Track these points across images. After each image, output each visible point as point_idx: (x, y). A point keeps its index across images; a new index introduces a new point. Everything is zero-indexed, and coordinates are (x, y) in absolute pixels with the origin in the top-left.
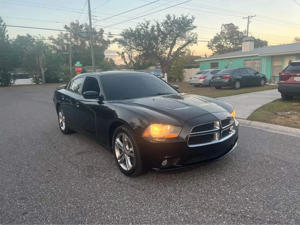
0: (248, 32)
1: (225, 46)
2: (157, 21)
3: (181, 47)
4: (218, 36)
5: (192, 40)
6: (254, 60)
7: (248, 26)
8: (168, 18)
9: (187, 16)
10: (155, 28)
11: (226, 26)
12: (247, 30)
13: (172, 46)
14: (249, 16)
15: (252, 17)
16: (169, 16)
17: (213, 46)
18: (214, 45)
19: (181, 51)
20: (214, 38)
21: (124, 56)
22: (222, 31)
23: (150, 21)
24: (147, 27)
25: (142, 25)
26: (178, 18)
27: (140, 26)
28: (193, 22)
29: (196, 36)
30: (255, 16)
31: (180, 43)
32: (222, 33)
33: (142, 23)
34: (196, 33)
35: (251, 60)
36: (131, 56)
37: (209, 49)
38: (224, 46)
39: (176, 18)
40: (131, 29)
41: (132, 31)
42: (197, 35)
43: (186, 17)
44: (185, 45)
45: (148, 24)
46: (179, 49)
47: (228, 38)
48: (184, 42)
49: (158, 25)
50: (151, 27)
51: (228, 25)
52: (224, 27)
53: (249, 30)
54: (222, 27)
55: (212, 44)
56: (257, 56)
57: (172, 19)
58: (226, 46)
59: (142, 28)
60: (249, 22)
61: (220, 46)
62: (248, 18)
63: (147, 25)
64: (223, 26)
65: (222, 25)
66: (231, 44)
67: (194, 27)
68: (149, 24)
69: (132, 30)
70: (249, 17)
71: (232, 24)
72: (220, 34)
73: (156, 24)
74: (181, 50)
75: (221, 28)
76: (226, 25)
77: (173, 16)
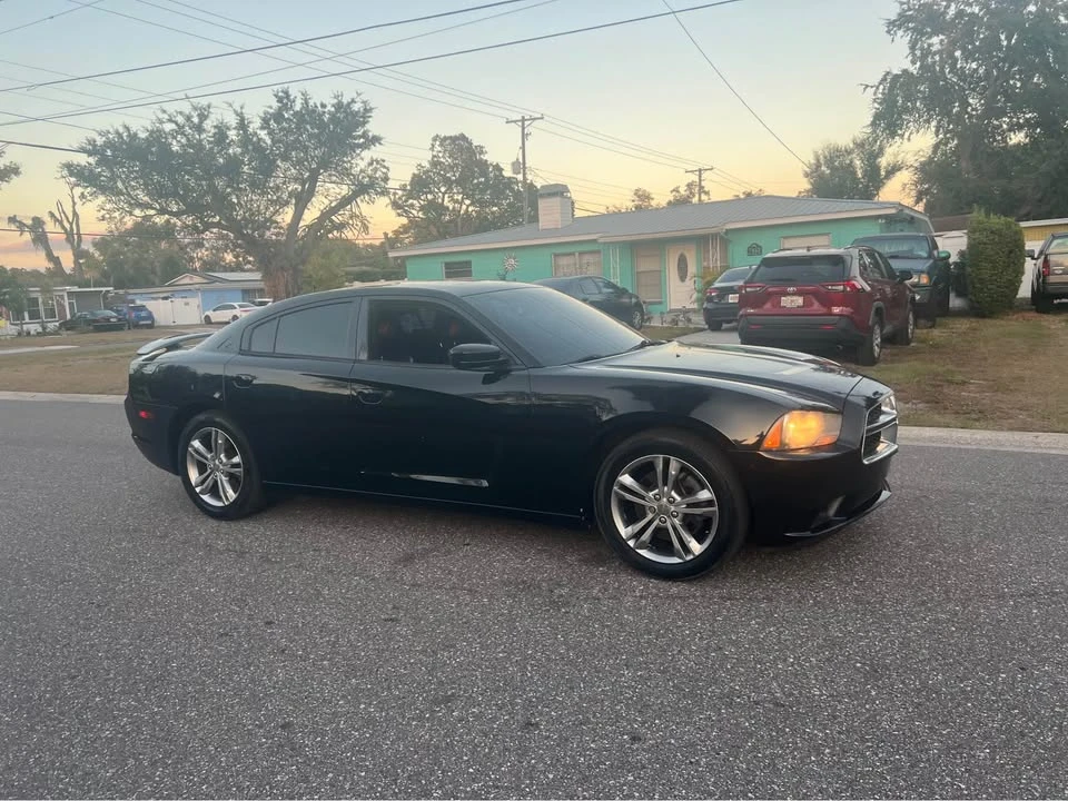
0: (524, 168)
1: (451, 208)
2: (239, 111)
3: (333, 205)
4: (425, 173)
5: (372, 185)
6: (580, 254)
7: (523, 148)
8: (280, 100)
9: (353, 101)
10: (232, 135)
11: (448, 142)
12: (521, 160)
13: (302, 200)
14: (523, 117)
15: (535, 119)
16: (286, 93)
17: (412, 206)
18: (415, 202)
19: (332, 221)
20: (413, 178)
21: (44, 233)
22: (434, 156)
23: (209, 107)
24: (199, 128)
25: (180, 119)
26: (319, 105)
27: (170, 121)
28: (368, 122)
29: (384, 170)
30: (542, 118)
31: (329, 192)
32: (435, 163)
33: (181, 113)
34: (384, 161)
35: (572, 254)
36: (79, 235)
37: (399, 215)
38: (448, 208)
39: (311, 103)
40: (127, 129)
41: (133, 137)
42: (384, 167)
43: (349, 104)
44: (346, 201)
45: (203, 117)
46: (327, 214)
47: (458, 182)
48: (345, 190)
49: (242, 125)
50: (213, 131)
51: (454, 139)
52: (441, 145)
53: (527, 161)
54: (433, 145)
55: (406, 201)
56: (594, 241)
57: (298, 107)
58: (454, 208)
59: (180, 130)
60: (524, 136)
61: (434, 208)
62: (520, 124)
63: (201, 122)
64: (438, 143)
65: (435, 139)
66: (467, 202)
67: (376, 140)
68: (206, 117)
69: (136, 134)
70: (523, 120)
71: (463, 137)
72: (428, 166)
73: (232, 120)
74: (333, 217)
75: (432, 148)
76: (445, 138)
77: (299, 96)
